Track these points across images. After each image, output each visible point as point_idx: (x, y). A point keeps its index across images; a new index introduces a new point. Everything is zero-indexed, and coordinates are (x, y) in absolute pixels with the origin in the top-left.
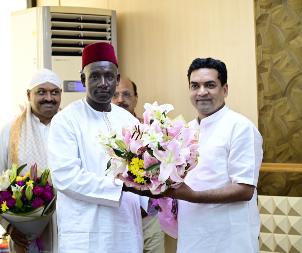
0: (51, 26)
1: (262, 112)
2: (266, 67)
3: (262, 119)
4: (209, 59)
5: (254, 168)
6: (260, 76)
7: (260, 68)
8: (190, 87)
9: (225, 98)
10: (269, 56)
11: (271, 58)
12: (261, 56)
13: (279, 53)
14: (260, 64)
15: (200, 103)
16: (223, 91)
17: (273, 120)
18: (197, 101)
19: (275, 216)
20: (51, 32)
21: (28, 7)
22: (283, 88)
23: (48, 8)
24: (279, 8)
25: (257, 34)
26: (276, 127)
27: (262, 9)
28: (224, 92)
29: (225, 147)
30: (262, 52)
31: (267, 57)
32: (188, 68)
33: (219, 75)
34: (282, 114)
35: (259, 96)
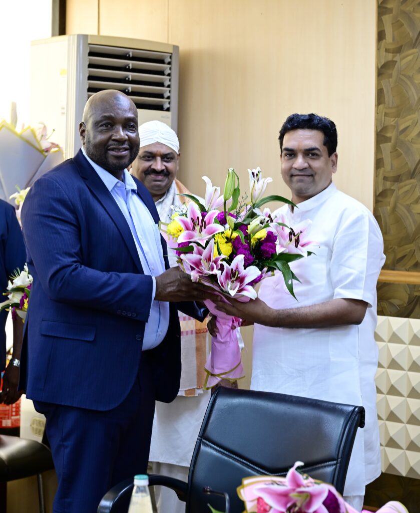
0: (87, 63)
1: (380, 199)
2: (389, 135)
3: (379, 209)
4: (312, 116)
5: (364, 276)
6: (380, 148)
7: (381, 137)
8: (281, 156)
9: (333, 174)
10: (394, 120)
11: (397, 123)
12: (383, 120)
13: (409, 117)
14: (380, 131)
15: (295, 179)
16: (331, 164)
17: (395, 211)
18: (292, 176)
19: (391, 345)
20: (88, 72)
21: (53, 35)
22: (411, 166)
23: (85, 37)
24: (412, 54)
25: (379, 88)
26: (398, 221)
27: (387, 54)
28: (331, 166)
29: (326, 244)
30: (384, 114)
31: (391, 121)
32: (280, 127)
33: (325, 139)
34: (408, 203)
35: (376, 175)
